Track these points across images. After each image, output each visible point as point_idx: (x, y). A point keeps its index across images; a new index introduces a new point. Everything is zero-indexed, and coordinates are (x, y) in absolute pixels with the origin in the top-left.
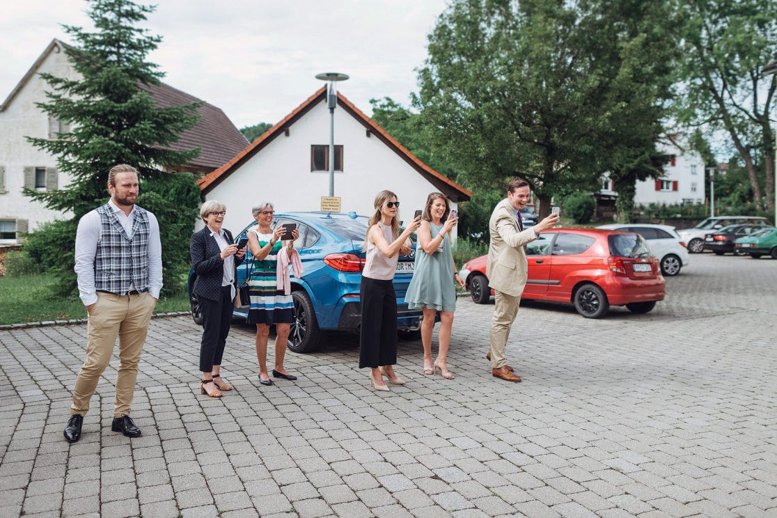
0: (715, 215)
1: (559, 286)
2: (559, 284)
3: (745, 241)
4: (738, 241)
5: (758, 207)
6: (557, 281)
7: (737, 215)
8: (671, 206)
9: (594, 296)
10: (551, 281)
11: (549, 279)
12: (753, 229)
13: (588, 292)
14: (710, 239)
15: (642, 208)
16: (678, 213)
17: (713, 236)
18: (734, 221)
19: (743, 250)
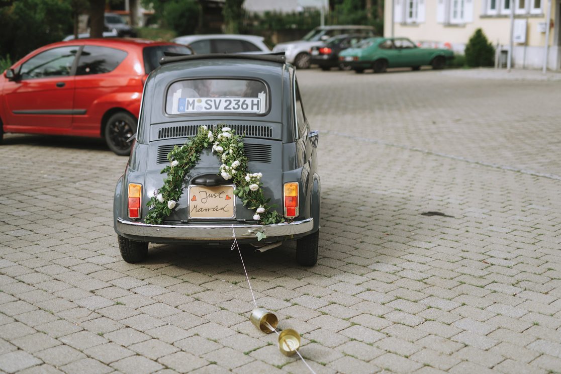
0: (326, 24)
1: (86, 116)
2: (84, 113)
3: (348, 54)
4: (343, 54)
5: (369, 15)
6: (83, 110)
7: (348, 23)
8: (288, 15)
9: (127, 127)
10: (76, 110)
11: (74, 108)
12: (359, 39)
13: (120, 122)
14: (315, 53)
15: (256, 17)
16: (294, 23)
17: (318, 48)
18: (343, 32)
19: (347, 64)
